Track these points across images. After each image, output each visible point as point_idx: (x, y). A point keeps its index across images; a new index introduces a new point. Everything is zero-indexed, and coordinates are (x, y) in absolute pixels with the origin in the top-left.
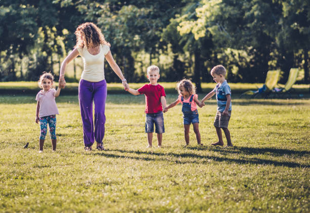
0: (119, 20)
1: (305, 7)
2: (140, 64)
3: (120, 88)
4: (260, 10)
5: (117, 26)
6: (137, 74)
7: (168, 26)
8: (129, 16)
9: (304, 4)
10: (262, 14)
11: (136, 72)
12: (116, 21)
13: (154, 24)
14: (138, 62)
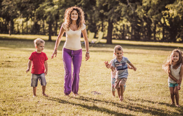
0: (13, 4)
1: (107, 2)
2: (17, 25)
3: (8, 37)
4: (85, 3)
5: (11, 7)
6: (15, 30)
7: (39, 8)
8: (18, 2)
9: (107, 1)
10: (86, 5)
11: (14, 29)
12: (11, 4)
13: (30, 6)
14: (16, 24)
